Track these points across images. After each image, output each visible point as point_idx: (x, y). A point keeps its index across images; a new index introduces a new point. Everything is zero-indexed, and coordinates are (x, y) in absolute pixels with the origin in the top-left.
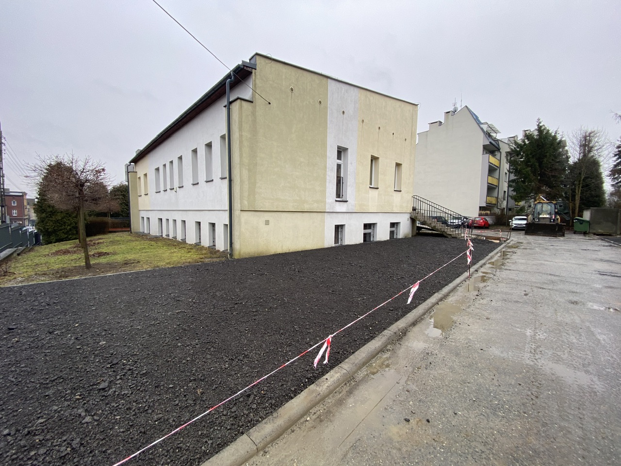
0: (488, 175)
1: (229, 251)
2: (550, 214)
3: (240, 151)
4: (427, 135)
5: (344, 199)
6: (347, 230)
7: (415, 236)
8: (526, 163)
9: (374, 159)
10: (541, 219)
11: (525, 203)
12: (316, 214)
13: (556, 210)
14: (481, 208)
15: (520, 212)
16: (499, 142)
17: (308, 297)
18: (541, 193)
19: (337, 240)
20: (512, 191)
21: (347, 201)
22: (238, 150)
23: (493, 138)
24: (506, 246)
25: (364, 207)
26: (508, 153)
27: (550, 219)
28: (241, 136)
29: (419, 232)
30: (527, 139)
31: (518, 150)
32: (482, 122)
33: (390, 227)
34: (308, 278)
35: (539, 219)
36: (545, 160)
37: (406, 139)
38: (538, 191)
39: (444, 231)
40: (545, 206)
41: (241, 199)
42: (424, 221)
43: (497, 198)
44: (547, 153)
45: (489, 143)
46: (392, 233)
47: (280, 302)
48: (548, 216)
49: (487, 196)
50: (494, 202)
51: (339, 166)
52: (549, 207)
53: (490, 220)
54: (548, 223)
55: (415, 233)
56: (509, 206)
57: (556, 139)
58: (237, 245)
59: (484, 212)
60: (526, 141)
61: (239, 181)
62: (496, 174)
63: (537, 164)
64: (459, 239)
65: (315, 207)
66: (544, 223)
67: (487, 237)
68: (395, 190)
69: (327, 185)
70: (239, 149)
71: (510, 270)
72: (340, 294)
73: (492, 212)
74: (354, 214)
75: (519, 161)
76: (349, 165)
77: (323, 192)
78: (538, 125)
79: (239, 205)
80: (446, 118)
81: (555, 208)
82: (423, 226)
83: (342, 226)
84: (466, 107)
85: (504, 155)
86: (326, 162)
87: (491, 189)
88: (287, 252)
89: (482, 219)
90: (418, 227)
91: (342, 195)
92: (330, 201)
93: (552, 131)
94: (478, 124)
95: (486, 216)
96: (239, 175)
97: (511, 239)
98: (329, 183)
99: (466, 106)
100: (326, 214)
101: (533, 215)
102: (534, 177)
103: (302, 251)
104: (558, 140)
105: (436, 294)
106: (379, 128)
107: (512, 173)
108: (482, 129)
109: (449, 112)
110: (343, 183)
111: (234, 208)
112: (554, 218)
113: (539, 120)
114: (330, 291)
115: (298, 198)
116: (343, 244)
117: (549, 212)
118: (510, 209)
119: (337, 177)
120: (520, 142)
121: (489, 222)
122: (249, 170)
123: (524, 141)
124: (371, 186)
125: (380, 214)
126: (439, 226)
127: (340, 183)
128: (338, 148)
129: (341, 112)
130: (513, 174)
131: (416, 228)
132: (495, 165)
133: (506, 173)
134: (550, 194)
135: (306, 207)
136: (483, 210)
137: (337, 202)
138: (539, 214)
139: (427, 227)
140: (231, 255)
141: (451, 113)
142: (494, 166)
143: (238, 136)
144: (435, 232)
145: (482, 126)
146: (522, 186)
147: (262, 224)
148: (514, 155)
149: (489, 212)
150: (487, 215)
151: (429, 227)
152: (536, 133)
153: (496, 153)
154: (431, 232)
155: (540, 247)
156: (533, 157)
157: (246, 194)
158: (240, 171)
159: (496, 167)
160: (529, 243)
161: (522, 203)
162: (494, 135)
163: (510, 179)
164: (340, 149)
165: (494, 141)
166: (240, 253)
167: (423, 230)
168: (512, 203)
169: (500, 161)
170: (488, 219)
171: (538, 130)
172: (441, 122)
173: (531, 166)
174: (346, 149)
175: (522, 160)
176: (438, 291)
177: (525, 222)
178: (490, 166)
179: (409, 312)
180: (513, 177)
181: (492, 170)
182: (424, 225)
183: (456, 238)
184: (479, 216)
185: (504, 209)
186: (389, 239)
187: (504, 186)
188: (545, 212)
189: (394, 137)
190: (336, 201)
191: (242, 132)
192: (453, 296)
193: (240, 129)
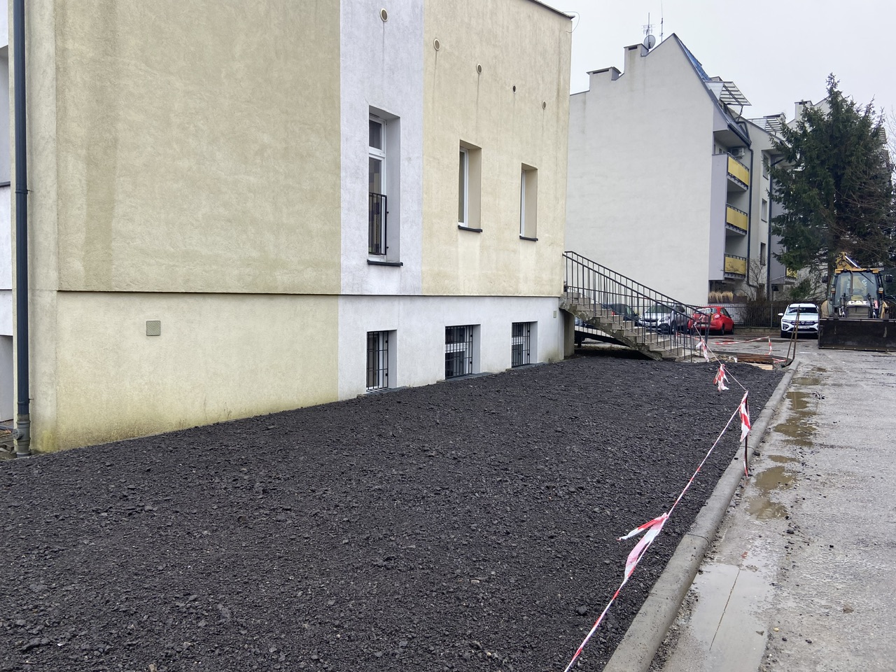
0: (727, 206)
1: (15, 426)
2: (868, 298)
3: (57, 100)
4: (585, 103)
5: (390, 258)
6: (401, 344)
7: (572, 357)
8: (809, 176)
9: (468, 152)
10: (850, 310)
11: (810, 272)
12: (311, 301)
13: (881, 290)
14: (714, 285)
15: (800, 292)
16: (748, 125)
17: (305, 590)
18: (843, 248)
19: (374, 374)
20: (780, 243)
21: (399, 265)
22: (52, 98)
23: (735, 116)
24: (793, 381)
25: (446, 282)
26: (768, 154)
27: (870, 309)
28: (61, 52)
29: (580, 346)
30: (809, 121)
31: (790, 146)
32: (710, 76)
33: (513, 336)
34: (300, 513)
35: (847, 309)
36: (849, 171)
37: (544, 105)
38: (836, 244)
39: (643, 344)
40: (856, 278)
41: (61, 253)
42: (594, 318)
43: (748, 259)
44: (852, 155)
45: (726, 128)
46: (517, 350)
47: (202, 624)
48: (865, 303)
49: (725, 255)
50: (741, 270)
51: (375, 165)
52: (864, 282)
53: (735, 314)
54: (866, 319)
55: (571, 351)
56: (775, 279)
57: (870, 124)
58: (45, 407)
59: (721, 295)
60: (807, 125)
61: (53, 195)
62: (743, 203)
63: (832, 181)
64: (679, 363)
65: (308, 280)
66: (856, 319)
67: (741, 357)
68: (521, 238)
69: (343, 216)
70: (53, 91)
71: (832, 447)
72: (412, 569)
73: (738, 295)
74: (419, 302)
75: (792, 172)
76: (404, 164)
77: (333, 238)
78: (831, 91)
79: (53, 275)
80: (630, 61)
81: (879, 286)
82: (590, 331)
83: (388, 335)
84: (673, 37)
85: (759, 158)
86: (338, 150)
87: (734, 237)
88: (223, 419)
89: (718, 311)
90: (577, 332)
91: (386, 248)
92: (354, 263)
93: (860, 107)
94: (701, 80)
95: (724, 302)
96: (52, 175)
97: (797, 359)
98: (349, 210)
99: (674, 35)
100: (341, 301)
101: (833, 300)
102: (827, 211)
103: (270, 416)
104: (873, 126)
105: (686, 539)
106: (480, 69)
107: (779, 200)
108: (711, 93)
109: (635, 47)
110: (386, 213)
111: (34, 285)
112: (877, 307)
113: (832, 77)
114: (380, 562)
115: (255, 254)
116: (391, 386)
117: (865, 294)
118: (776, 288)
119: (371, 195)
120: (794, 127)
121: (733, 319)
122: (91, 162)
123: (802, 127)
124: (462, 225)
125: (487, 300)
126: (630, 330)
127: (379, 212)
128: (371, 114)
129: (378, 15)
130: (781, 205)
131: (573, 337)
132: (740, 181)
133: (764, 202)
134: (861, 251)
135: (282, 282)
136: (716, 291)
137: (373, 268)
138: (846, 298)
139: (599, 333)
140: (25, 439)
141: (639, 48)
142: (739, 184)
143: (52, 51)
144: (619, 346)
145: (710, 86)
146: (802, 231)
147: (136, 337)
148: (781, 158)
149: (730, 294)
150: (726, 300)
151: (604, 334)
152: (826, 109)
153: (743, 153)
154: (607, 345)
155: (867, 379)
156: (823, 163)
157: (79, 238)
158: (58, 165)
159: (742, 186)
160: (838, 370)
161: (804, 273)
162: (735, 108)
163: (773, 217)
164: (377, 117)
165: (737, 123)
166: (55, 431)
167: (588, 340)
168: (780, 271)
169: (751, 170)
170: (730, 311)
171: (830, 102)
172: (616, 71)
173: (819, 187)
174: (393, 120)
175: (799, 169)
176: (687, 529)
177: (814, 317)
178: (730, 184)
179: (634, 614)
180: (780, 210)
181: (735, 192)
182: (592, 327)
183: (672, 360)
184: (709, 302)
185: (762, 286)
186: (510, 366)
187: (761, 231)
188: (856, 294)
189: (517, 97)
190: (370, 263)
191: (64, 41)
192: (728, 539)
193: (60, 30)
